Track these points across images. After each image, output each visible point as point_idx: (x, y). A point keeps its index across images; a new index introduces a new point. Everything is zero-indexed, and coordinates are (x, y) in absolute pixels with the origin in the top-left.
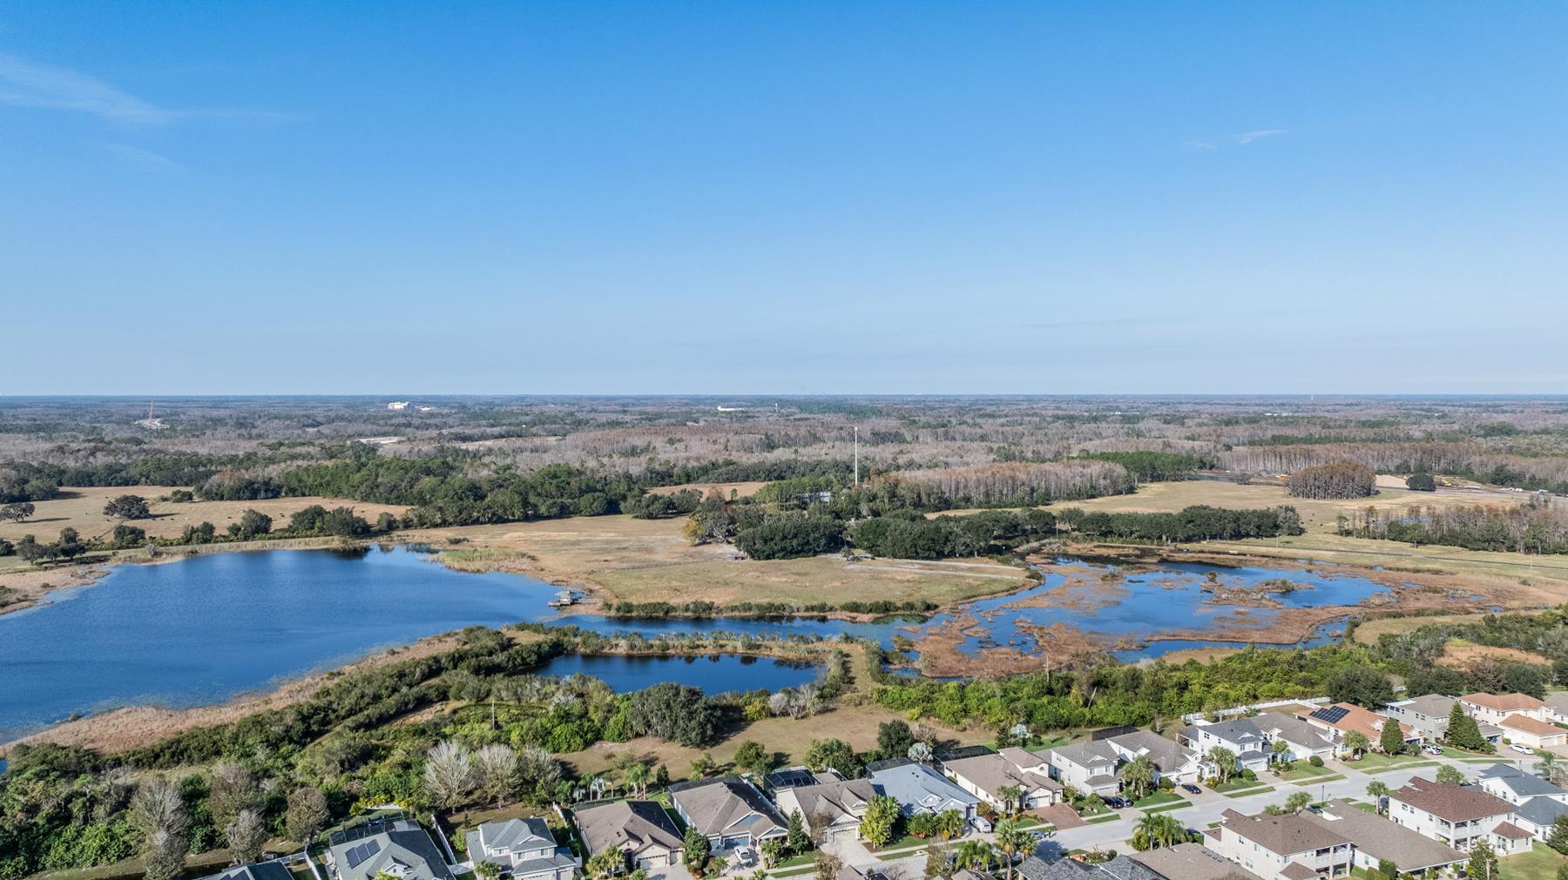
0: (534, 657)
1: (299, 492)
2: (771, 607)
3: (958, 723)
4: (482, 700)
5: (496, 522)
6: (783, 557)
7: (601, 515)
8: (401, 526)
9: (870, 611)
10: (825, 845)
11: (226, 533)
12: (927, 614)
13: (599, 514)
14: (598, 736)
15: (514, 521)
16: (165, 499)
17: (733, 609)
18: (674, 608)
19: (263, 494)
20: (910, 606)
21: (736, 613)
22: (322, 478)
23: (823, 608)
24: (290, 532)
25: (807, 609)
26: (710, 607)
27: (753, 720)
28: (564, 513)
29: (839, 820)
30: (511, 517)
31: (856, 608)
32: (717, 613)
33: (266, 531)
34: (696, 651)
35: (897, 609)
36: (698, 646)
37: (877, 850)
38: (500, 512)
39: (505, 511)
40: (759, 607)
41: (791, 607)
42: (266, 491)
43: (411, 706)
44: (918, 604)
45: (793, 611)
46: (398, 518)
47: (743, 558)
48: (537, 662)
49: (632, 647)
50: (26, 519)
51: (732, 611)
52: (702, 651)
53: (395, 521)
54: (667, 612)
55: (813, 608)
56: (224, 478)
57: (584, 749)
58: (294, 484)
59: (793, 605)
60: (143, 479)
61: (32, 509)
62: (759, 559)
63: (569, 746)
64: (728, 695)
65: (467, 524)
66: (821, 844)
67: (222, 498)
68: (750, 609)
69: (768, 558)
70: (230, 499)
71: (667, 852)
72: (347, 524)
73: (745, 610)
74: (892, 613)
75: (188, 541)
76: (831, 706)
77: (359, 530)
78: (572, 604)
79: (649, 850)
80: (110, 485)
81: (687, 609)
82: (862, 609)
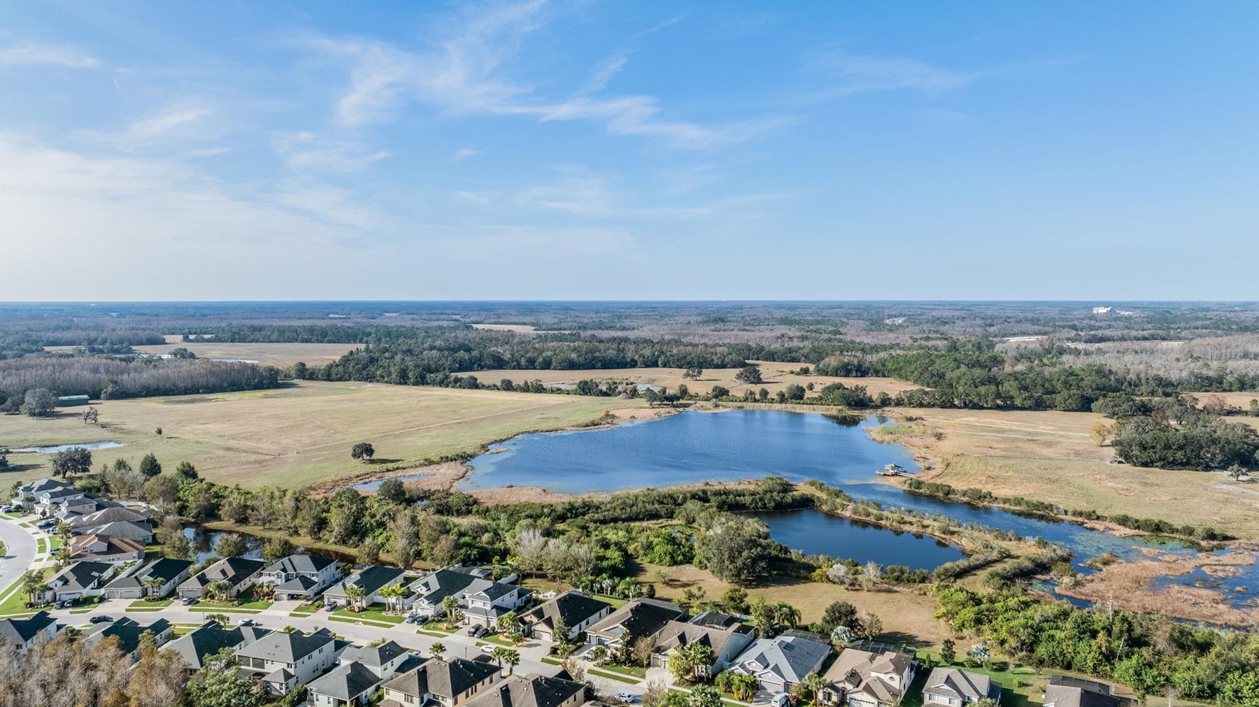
0: (773, 504)
1: (880, 374)
2: (1040, 505)
5: (972, 408)
6: (1163, 467)
7: (1077, 411)
8: (893, 403)
9: (1138, 528)
11: (776, 397)
12: (1204, 543)
13: (1073, 410)
14: (688, 559)
15: (987, 408)
16: (792, 372)
17: (1006, 501)
18: (954, 491)
19: (854, 374)
20: (1190, 531)
21: (1007, 506)
22: (898, 364)
23: (1090, 516)
24: (819, 400)
25: (1074, 514)
26: (982, 497)
28: (1039, 405)
30: (985, 405)
31: (1124, 521)
32: (989, 502)
33: (801, 397)
34: (902, 526)
35: (1173, 530)
36: (905, 523)
38: (976, 400)
39: (980, 400)
40: (1028, 503)
41: (1057, 508)
42: (856, 371)
44: (1199, 530)
45: (1060, 513)
46: (893, 397)
47: (1120, 462)
48: (774, 508)
49: (855, 512)
50: (698, 378)
51: (1005, 503)
52: (906, 528)
53: (889, 399)
54: (948, 493)
55: (1081, 514)
56: (832, 361)
57: (670, 565)
58: (879, 367)
59: (1061, 507)
60: (803, 358)
61: (700, 373)
62: (1135, 465)
63: (661, 561)
67: (827, 375)
68: (1019, 504)
69: (1145, 465)
70: (832, 375)
73: (1016, 505)
74: (1166, 534)
75: (746, 400)
77: (853, 403)
78: (896, 475)
80: (783, 361)
81: (964, 494)
82: (1129, 523)
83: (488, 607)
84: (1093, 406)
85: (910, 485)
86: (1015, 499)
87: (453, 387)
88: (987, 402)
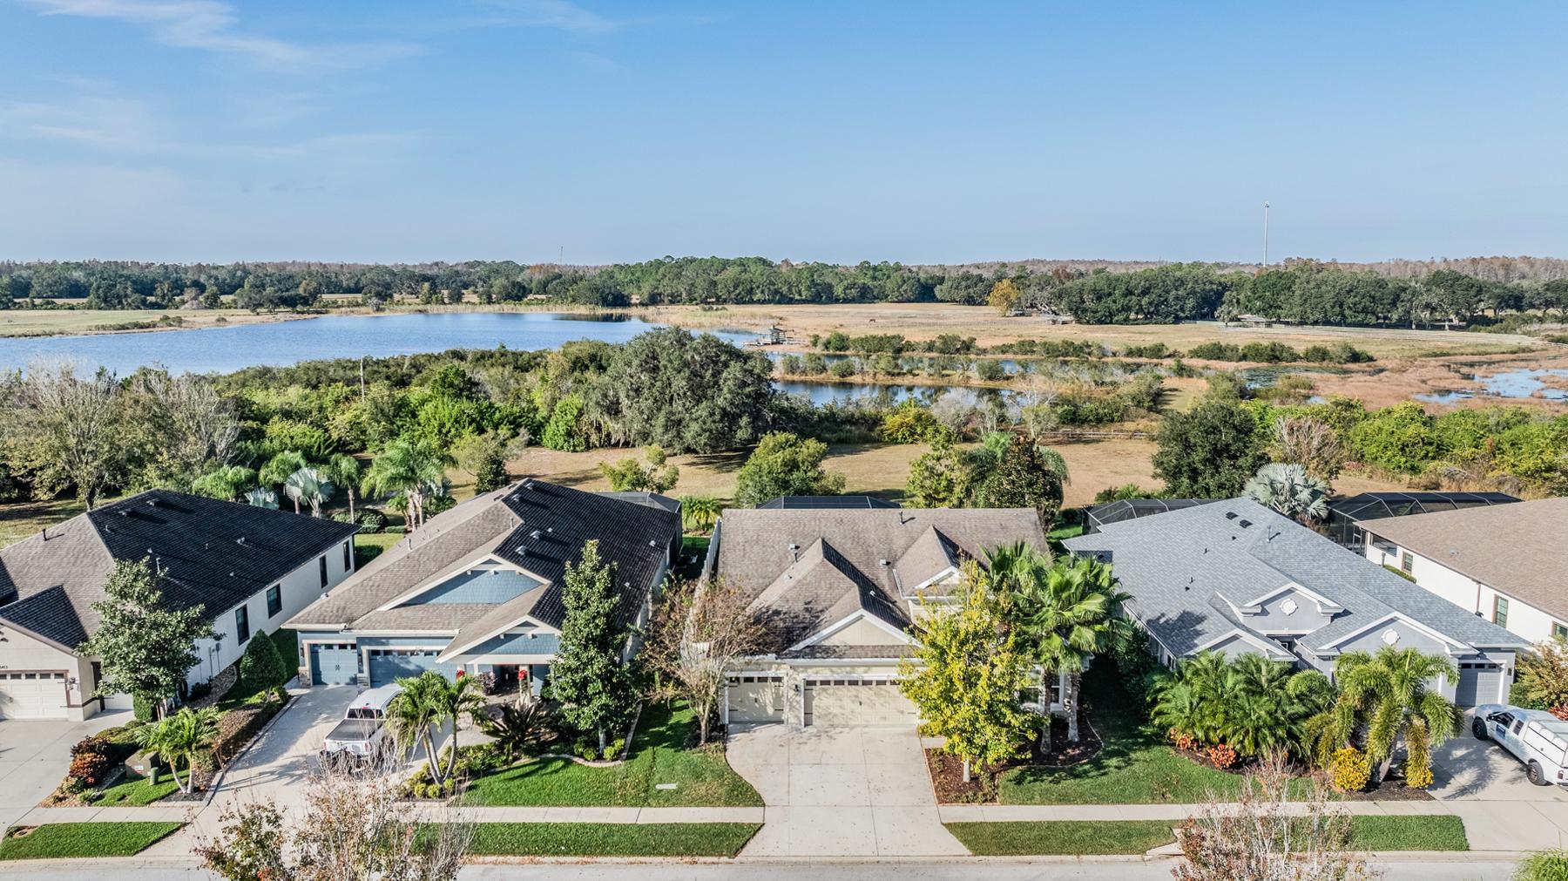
6: (1126, 322)
7: (913, 302)
9: (1244, 358)
12: (1352, 367)
13: (909, 301)
18: (910, 344)
25: (1130, 353)
27: (894, 441)
29: (823, 635)
30: (797, 297)
41: (1100, 347)
45: (1104, 355)
47: (1064, 323)
51: (1003, 352)
54: (899, 351)
59: (1105, 344)
62: (1088, 322)
65: (744, 303)
66: (746, 725)
68: (1032, 349)
69: (1102, 321)
72: (597, 290)
73: (1024, 352)
77: (610, 297)
78: (777, 343)
81: (931, 347)
82: (1229, 353)
84: (937, 291)
85: (827, 345)
86: (1022, 344)
88: (800, 295)
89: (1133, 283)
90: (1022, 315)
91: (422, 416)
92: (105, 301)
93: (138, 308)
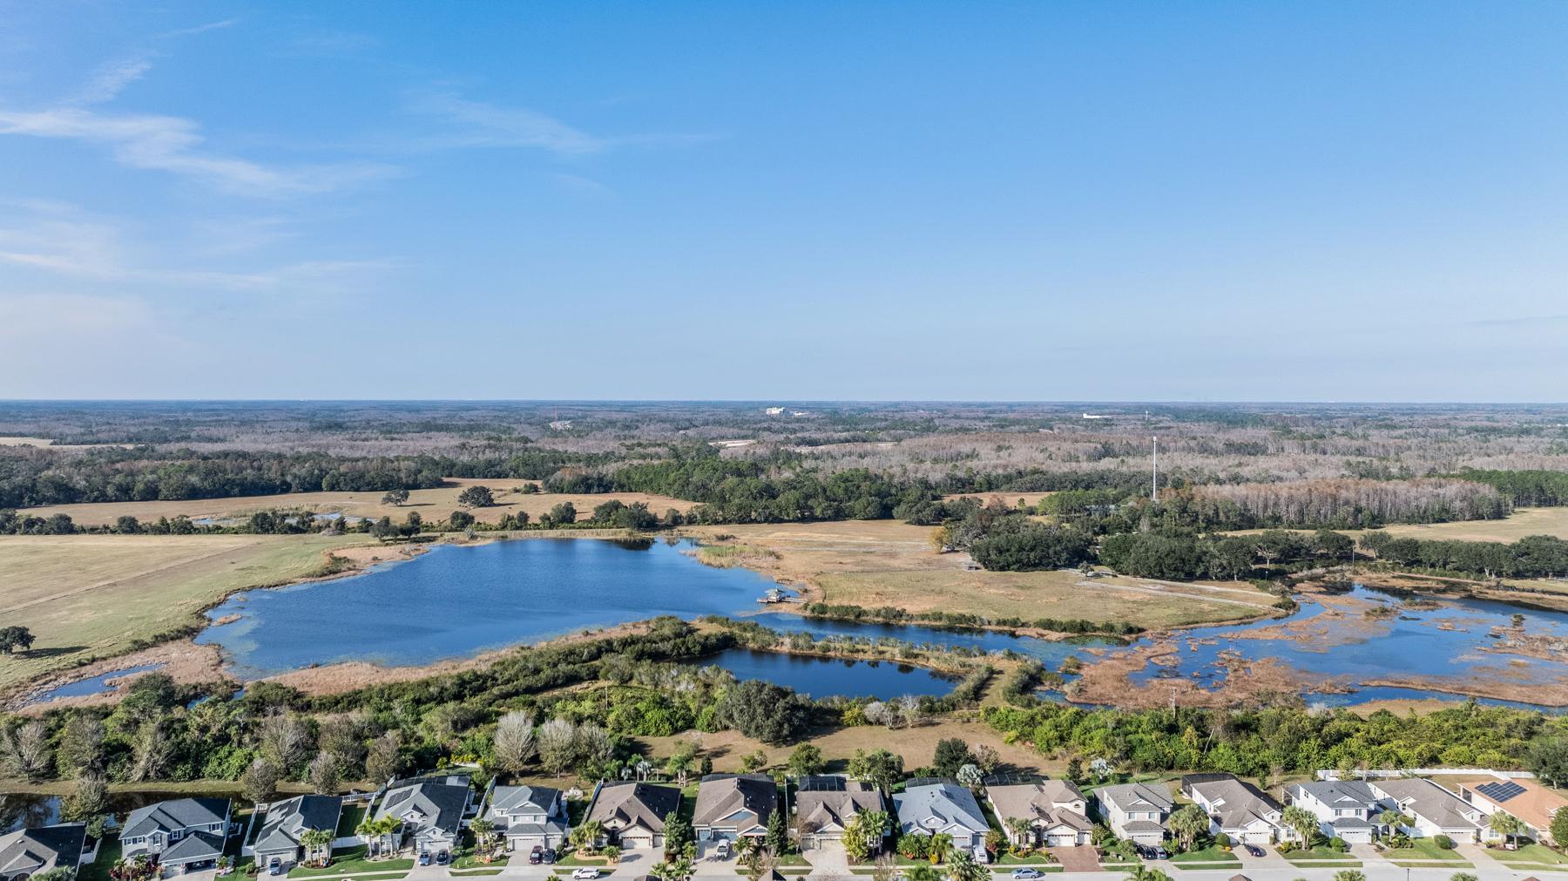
0: (698, 648)
1: (626, 488)
2: (962, 618)
3: (1050, 750)
4: (627, 682)
5: (772, 522)
6: (1018, 570)
7: (876, 519)
8: (685, 522)
9: (1064, 630)
10: (810, 851)
11: (538, 522)
12: (1127, 638)
13: (873, 518)
14: (690, 724)
15: (790, 521)
16: (517, 491)
17: (924, 617)
18: (865, 612)
19: (596, 489)
20: (1110, 628)
21: (926, 622)
22: (647, 476)
23: (1015, 623)
24: (590, 524)
25: (999, 623)
26: (900, 614)
27: (849, 726)
28: (839, 515)
29: (826, 828)
31: (1049, 625)
32: (907, 620)
33: (571, 521)
34: (855, 655)
35: (1096, 629)
36: (858, 651)
37: (856, 863)
38: (776, 512)
39: (780, 512)
40: (949, 617)
41: (981, 619)
42: (598, 486)
43: (560, 682)
44: (1119, 626)
45: (983, 624)
46: (684, 515)
47: (977, 568)
48: (701, 652)
49: (795, 646)
50: (403, 503)
51: (923, 619)
52: (861, 656)
53: (680, 517)
54: (858, 616)
55: (1004, 623)
56: (566, 475)
57: (671, 735)
58: (624, 480)
59: (984, 617)
60: (512, 473)
61: (406, 496)
62: (993, 570)
63: (658, 731)
64: (836, 699)
65: (745, 523)
66: (806, 850)
67: (562, 492)
68: (940, 619)
69: (1002, 569)
70: (568, 492)
71: (650, 835)
72: (634, 518)
73: (935, 620)
74: (1089, 633)
75: (504, 527)
76: (936, 720)
78: (780, 601)
79: (633, 829)
80: (486, 477)
81: (878, 614)
82: (1056, 627)
83: (542, 820)
84: (894, 512)
85: (813, 610)
86: (934, 614)
87: (27, 533)
88: (788, 516)
89: (1025, 542)
90: (953, 551)
91: (647, 717)
92: (262, 528)
93: (286, 533)
